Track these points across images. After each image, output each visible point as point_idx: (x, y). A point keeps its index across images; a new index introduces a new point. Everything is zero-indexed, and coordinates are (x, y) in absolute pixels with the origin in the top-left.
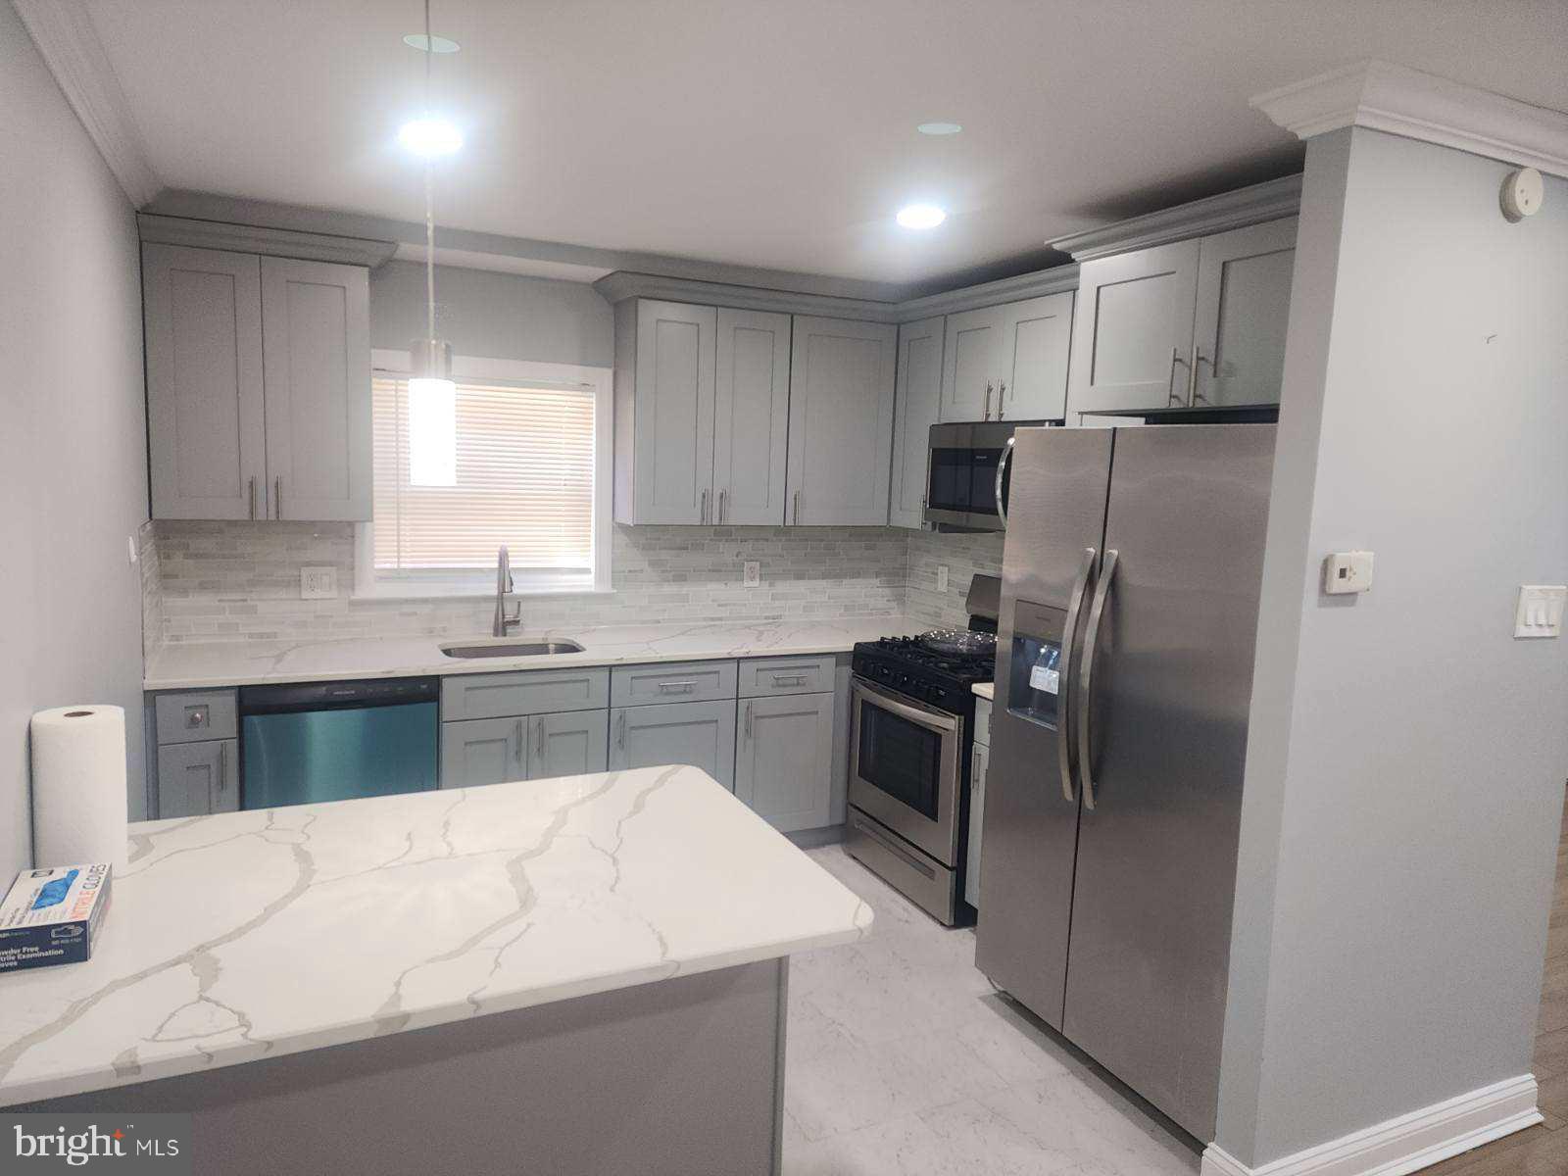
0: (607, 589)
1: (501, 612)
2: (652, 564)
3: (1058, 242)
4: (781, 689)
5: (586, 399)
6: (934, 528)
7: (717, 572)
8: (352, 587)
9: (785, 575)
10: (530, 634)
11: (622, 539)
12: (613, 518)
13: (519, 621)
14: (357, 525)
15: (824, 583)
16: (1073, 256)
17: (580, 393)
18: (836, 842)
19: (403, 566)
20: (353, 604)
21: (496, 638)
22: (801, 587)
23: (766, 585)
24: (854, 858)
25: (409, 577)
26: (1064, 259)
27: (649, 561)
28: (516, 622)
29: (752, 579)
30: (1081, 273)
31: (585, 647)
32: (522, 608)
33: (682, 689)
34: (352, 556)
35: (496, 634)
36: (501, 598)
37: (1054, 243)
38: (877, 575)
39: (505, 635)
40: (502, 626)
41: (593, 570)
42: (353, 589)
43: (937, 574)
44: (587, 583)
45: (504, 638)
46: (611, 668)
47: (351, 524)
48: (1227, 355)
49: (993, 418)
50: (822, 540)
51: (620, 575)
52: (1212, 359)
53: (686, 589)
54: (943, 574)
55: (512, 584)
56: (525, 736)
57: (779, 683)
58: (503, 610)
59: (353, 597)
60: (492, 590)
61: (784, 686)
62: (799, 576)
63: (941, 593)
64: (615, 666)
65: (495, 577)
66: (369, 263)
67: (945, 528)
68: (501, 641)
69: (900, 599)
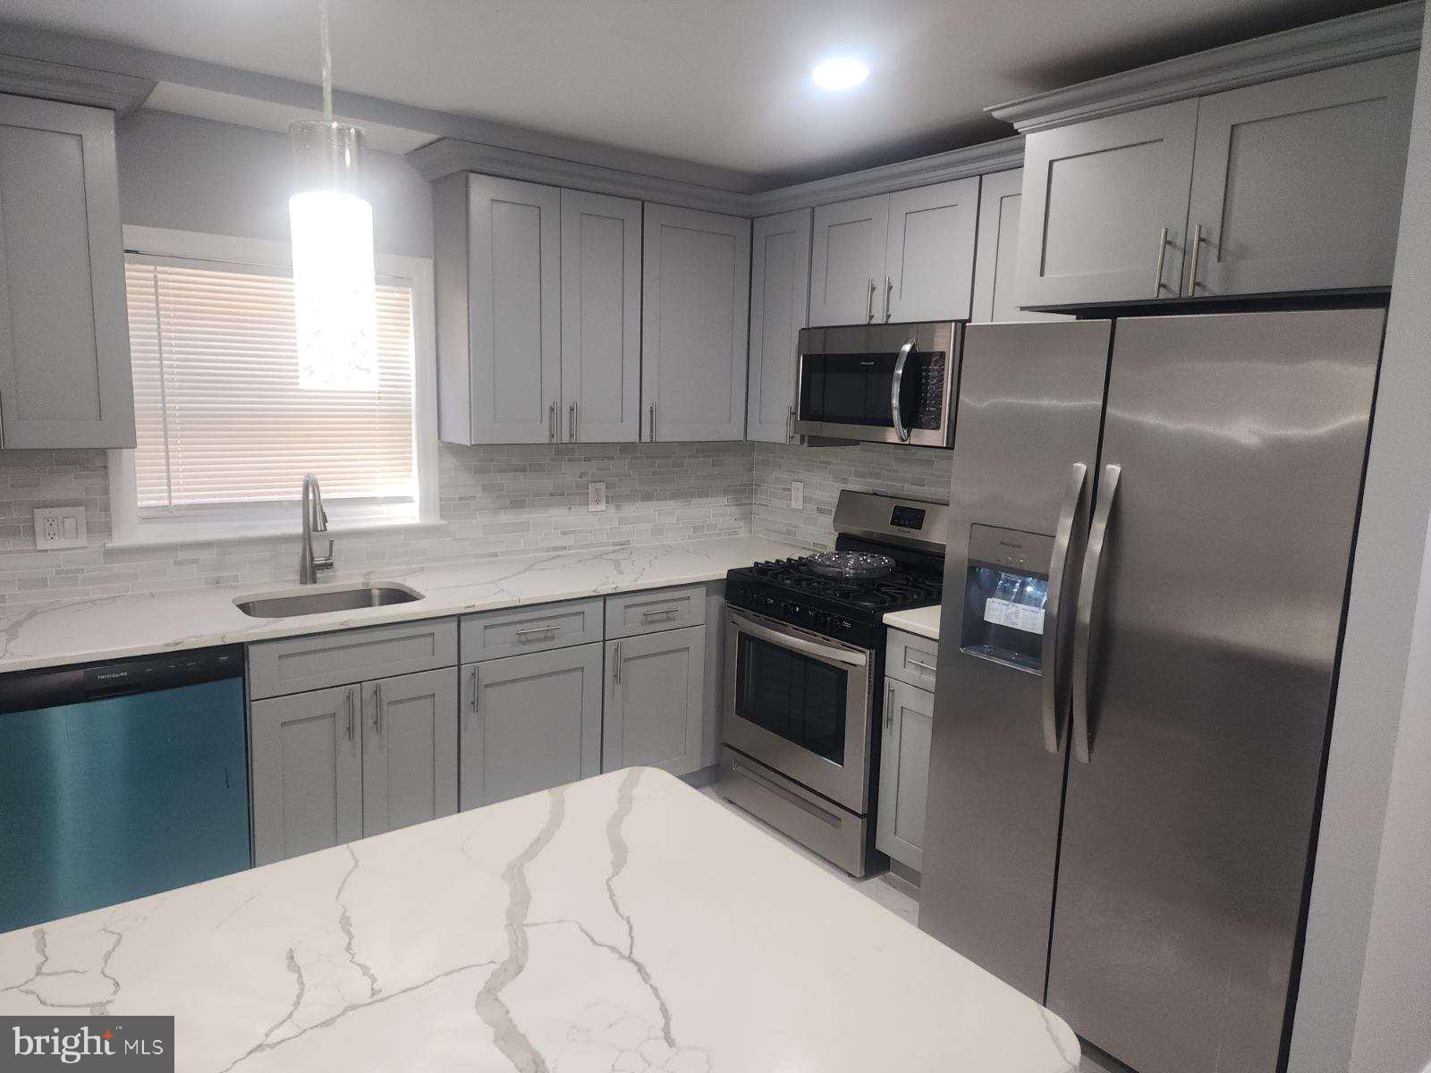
0: (435, 520)
1: (308, 553)
2: (485, 488)
3: (998, 109)
4: (652, 626)
5: (399, 295)
6: (802, 441)
7: (561, 496)
8: (108, 530)
9: (631, 497)
10: (346, 578)
11: (451, 462)
12: (439, 436)
13: (331, 565)
14: (110, 453)
15: (672, 503)
16: (1016, 126)
17: (393, 288)
18: (706, 785)
19: (174, 502)
20: (111, 554)
21: (305, 587)
22: (649, 509)
23: (612, 509)
24: (730, 802)
25: (183, 516)
26: (1004, 130)
27: (483, 485)
28: (328, 566)
29: (598, 502)
30: (1027, 146)
31: (423, 592)
32: (335, 547)
33: (542, 635)
34: (106, 493)
35: (303, 581)
36: (307, 539)
37: (993, 110)
38: (726, 492)
39: (315, 582)
40: (311, 570)
41: (417, 498)
42: (110, 534)
43: (790, 490)
44: (409, 515)
45: (315, 586)
46: (459, 618)
47: (102, 452)
48: (1234, 235)
49: (879, 319)
50: (669, 457)
51: (450, 504)
52: (1215, 239)
53: (527, 516)
54: (798, 491)
55: (325, 520)
56: (358, 708)
57: (648, 619)
58: (311, 554)
59: (109, 545)
60: (297, 528)
61: (654, 622)
62: (647, 497)
63: (797, 510)
64: (462, 615)
65: (300, 512)
66: (113, 104)
67: (815, 441)
68: (310, 589)
69: (747, 517)
